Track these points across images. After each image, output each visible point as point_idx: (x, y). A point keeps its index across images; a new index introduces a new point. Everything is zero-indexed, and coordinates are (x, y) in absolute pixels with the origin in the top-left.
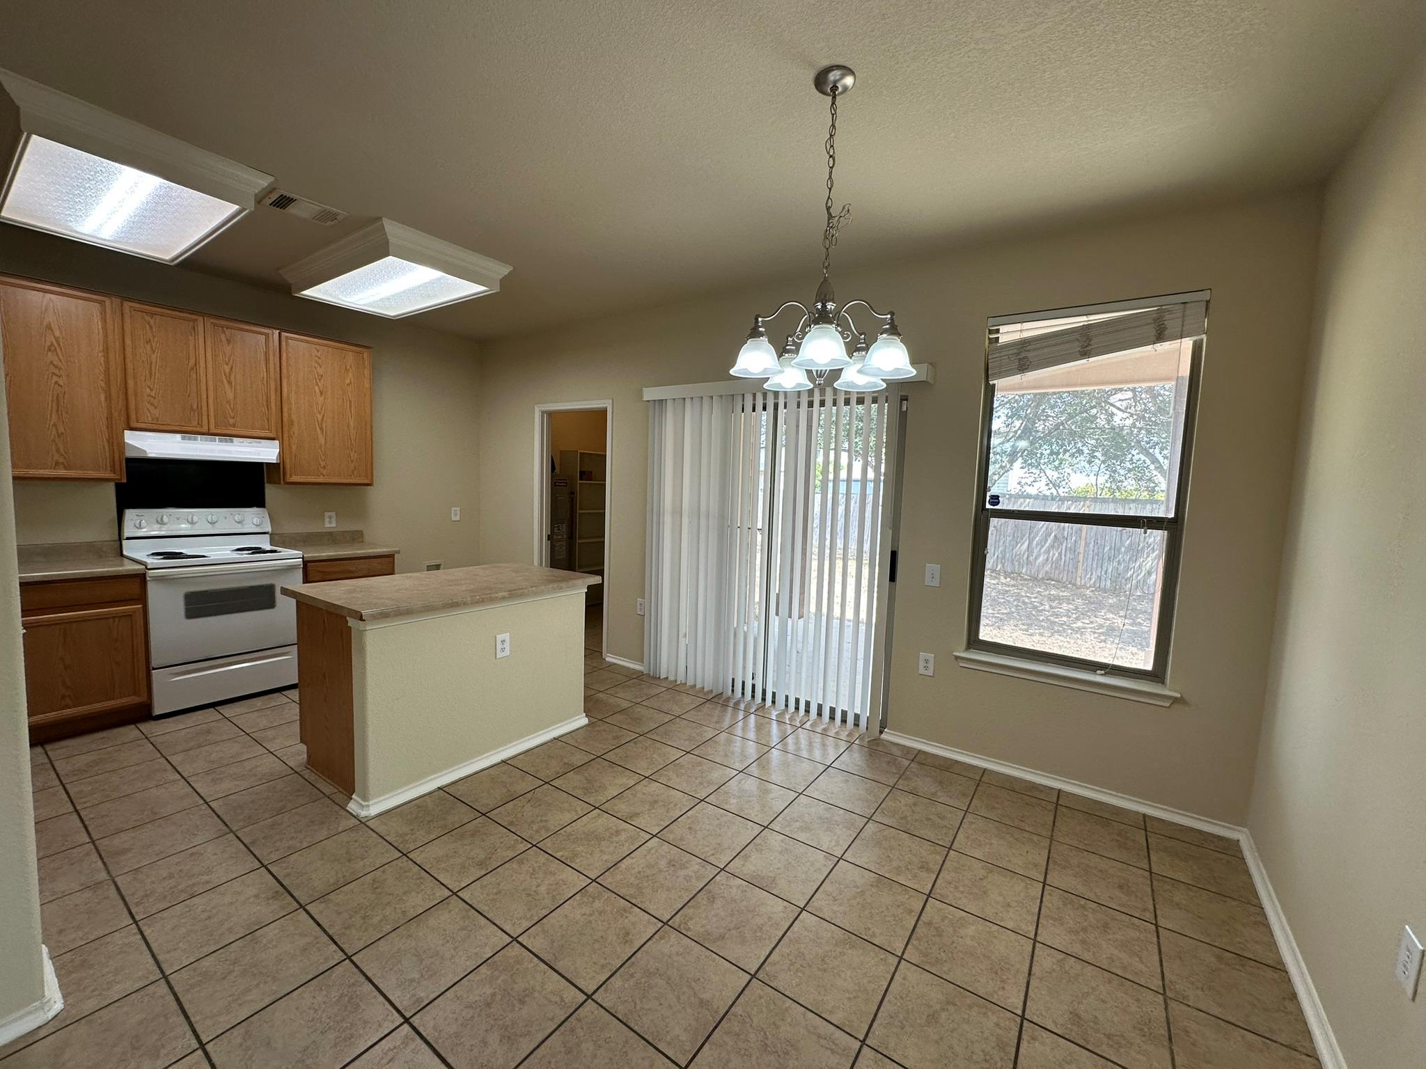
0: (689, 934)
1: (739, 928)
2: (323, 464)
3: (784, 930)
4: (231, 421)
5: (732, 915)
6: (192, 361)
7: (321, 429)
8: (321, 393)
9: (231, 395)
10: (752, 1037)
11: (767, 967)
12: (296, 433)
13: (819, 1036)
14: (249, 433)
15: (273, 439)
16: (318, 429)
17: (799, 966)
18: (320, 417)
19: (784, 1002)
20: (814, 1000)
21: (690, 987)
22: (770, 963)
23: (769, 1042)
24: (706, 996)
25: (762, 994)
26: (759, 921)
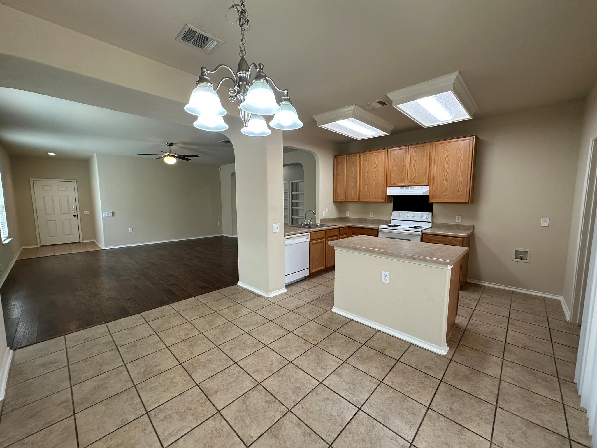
0: (251, 391)
1: (246, 410)
2: (445, 194)
3: (237, 432)
4: (414, 181)
5: (256, 409)
6: (404, 163)
7: (446, 179)
8: (447, 163)
9: (414, 171)
10: (195, 406)
11: (220, 418)
12: (436, 182)
13: (179, 430)
14: (418, 185)
15: (427, 186)
16: (444, 179)
17: (214, 433)
18: (446, 174)
19: (201, 421)
20: (194, 434)
21: (225, 389)
22: (222, 420)
23: (189, 411)
24: (219, 394)
25: (209, 413)
26: (248, 421)
